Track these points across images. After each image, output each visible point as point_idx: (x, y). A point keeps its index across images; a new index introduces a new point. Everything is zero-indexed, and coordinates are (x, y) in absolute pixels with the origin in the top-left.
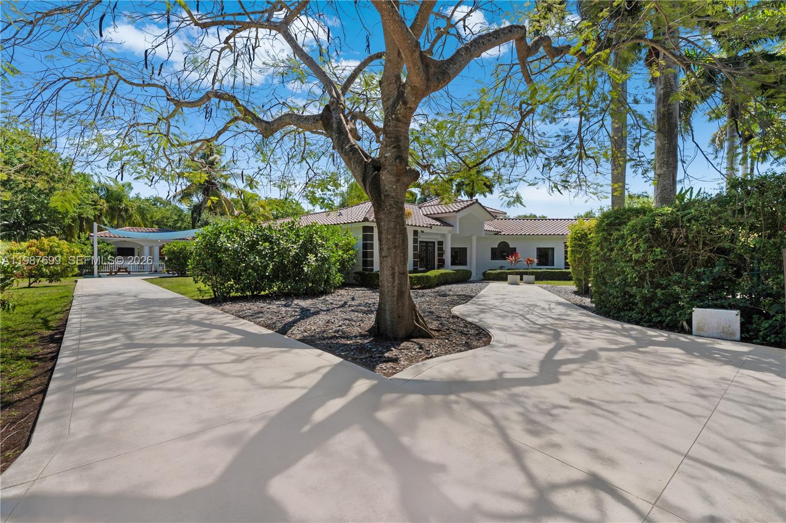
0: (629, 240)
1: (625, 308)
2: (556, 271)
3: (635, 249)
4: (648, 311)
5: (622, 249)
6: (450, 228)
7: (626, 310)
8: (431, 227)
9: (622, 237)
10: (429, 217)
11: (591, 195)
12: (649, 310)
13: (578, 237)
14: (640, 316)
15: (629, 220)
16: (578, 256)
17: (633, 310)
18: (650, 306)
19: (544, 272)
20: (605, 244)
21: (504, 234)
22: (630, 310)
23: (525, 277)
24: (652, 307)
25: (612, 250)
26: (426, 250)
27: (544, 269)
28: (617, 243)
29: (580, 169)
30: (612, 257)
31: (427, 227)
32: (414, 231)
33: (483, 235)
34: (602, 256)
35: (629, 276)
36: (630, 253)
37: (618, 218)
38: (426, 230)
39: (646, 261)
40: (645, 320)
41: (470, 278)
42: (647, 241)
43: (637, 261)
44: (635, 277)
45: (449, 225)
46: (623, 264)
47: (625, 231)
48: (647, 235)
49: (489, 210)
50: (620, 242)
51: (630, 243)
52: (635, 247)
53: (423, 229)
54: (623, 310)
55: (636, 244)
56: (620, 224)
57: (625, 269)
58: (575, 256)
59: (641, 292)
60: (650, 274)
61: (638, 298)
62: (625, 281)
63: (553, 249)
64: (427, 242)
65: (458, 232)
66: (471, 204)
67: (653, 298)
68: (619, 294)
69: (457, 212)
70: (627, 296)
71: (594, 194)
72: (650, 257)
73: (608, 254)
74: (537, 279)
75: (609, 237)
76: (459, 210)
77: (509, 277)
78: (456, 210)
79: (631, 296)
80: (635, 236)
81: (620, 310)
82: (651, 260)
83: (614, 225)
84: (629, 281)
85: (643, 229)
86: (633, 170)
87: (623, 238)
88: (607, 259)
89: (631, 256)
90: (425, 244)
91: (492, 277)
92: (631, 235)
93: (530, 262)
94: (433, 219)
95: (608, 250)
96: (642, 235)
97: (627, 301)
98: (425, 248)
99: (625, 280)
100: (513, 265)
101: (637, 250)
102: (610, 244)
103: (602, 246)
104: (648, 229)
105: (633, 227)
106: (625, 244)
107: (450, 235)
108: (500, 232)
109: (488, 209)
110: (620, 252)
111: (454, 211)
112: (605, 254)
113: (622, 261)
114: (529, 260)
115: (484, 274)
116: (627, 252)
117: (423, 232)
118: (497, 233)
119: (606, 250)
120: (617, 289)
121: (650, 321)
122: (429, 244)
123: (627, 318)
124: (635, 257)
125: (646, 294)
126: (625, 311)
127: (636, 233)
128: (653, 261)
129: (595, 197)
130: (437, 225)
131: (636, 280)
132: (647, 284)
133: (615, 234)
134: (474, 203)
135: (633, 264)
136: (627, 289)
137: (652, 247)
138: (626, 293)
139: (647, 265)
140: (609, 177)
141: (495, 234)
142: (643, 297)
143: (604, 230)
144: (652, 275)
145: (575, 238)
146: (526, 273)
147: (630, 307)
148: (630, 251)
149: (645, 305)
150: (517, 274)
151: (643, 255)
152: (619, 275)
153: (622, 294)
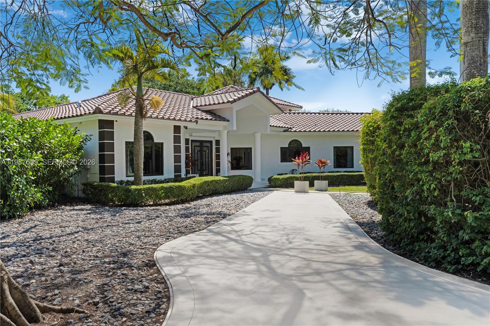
0: (425, 130)
1: (421, 237)
2: (355, 174)
3: (433, 144)
4: (454, 245)
5: (416, 146)
6: (225, 123)
7: (423, 239)
8: (197, 122)
9: (416, 126)
10: (199, 109)
11: (384, 76)
12: (454, 243)
13: (371, 131)
14: (441, 253)
15: (426, 100)
16: (370, 156)
17: (433, 241)
18: (457, 236)
19: (341, 175)
20: (394, 138)
21: (295, 131)
22: (426, 241)
23: (316, 182)
24: (460, 238)
25: (402, 147)
26: (201, 151)
27: (342, 172)
28: (409, 135)
29: (369, 40)
30: (402, 157)
31: (191, 121)
32: (175, 126)
33: (269, 132)
34: (390, 155)
35: (425, 188)
36: (426, 151)
37: (412, 100)
38: (191, 125)
39: (448, 163)
40: (449, 259)
41: (250, 186)
42: (450, 130)
43: (436, 163)
44: (435, 189)
45: (224, 119)
46: (416, 168)
47: (419, 117)
48: (450, 122)
49: (276, 101)
50: (413, 134)
51: (427, 135)
52: (433, 141)
53: (186, 124)
54: (417, 239)
55: (434, 136)
56: (414, 108)
57: (419, 176)
58: (367, 156)
59: (442, 213)
60: (455, 185)
61: (438, 222)
62: (420, 195)
63: (352, 148)
64: (201, 142)
65: (235, 128)
66: (251, 94)
67: (459, 225)
68: (411, 215)
69: (232, 102)
70: (423, 219)
71: (387, 74)
72: (456, 157)
73: (397, 153)
74: (331, 184)
75: (399, 127)
76: (235, 101)
77: (296, 183)
78: (231, 100)
79: (428, 219)
80: (432, 123)
81: (414, 239)
82: (457, 161)
83: (407, 110)
84: (426, 194)
85: (444, 112)
86: (436, 40)
87: (418, 127)
88: (397, 161)
89: (428, 155)
90: (198, 144)
91: (279, 183)
92: (428, 123)
93: (323, 163)
94: (203, 111)
95: (398, 147)
96: (443, 122)
97: (423, 227)
98: (199, 148)
99: (420, 192)
100: (300, 167)
101: (436, 146)
102: (400, 138)
103: (390, 141)
104: (451, 113)
105: (430, 109)
106: (419, 138)
107: (226, 132)
108: (291, 128)
109: (273, 100)
110: (413, 150)
111: (229, 102)
112: (393, 152)
113: (415, 163)
114: (321, 161)
115: (270, 180)
116: (422, 149)
117: (186, 128)
118: (287, 130)
119: (395, 147)
120: (408, 208)
121: (458, 262)
122: (205, 144)
123: (423, 254)
124: (434, 156)
125: (450, 218)
126: (421, 241)
127: (434, 119)
128: (460, 163)
129: (389, 78)
130: (207, 119)
131: (436, 194)
132: (452, 201)
133: (407, 122)
134: (254, 92)
135: (430, 168)
136: (423, 208)
137: (457, 141)
138: (421, 214)
139: (451, 169)
140: (406, 51)
141: (284, 131)
142: (445, 222)
143: (393, 117)
144: (459, 186)
145: (367, 133)
146: (318, 178)
147: (428, 236)
148: (427, 147)
149: (449, 235)
150: (305, 179)
151: (444, 155)
152: (413, 185)
153: (416, 215)
